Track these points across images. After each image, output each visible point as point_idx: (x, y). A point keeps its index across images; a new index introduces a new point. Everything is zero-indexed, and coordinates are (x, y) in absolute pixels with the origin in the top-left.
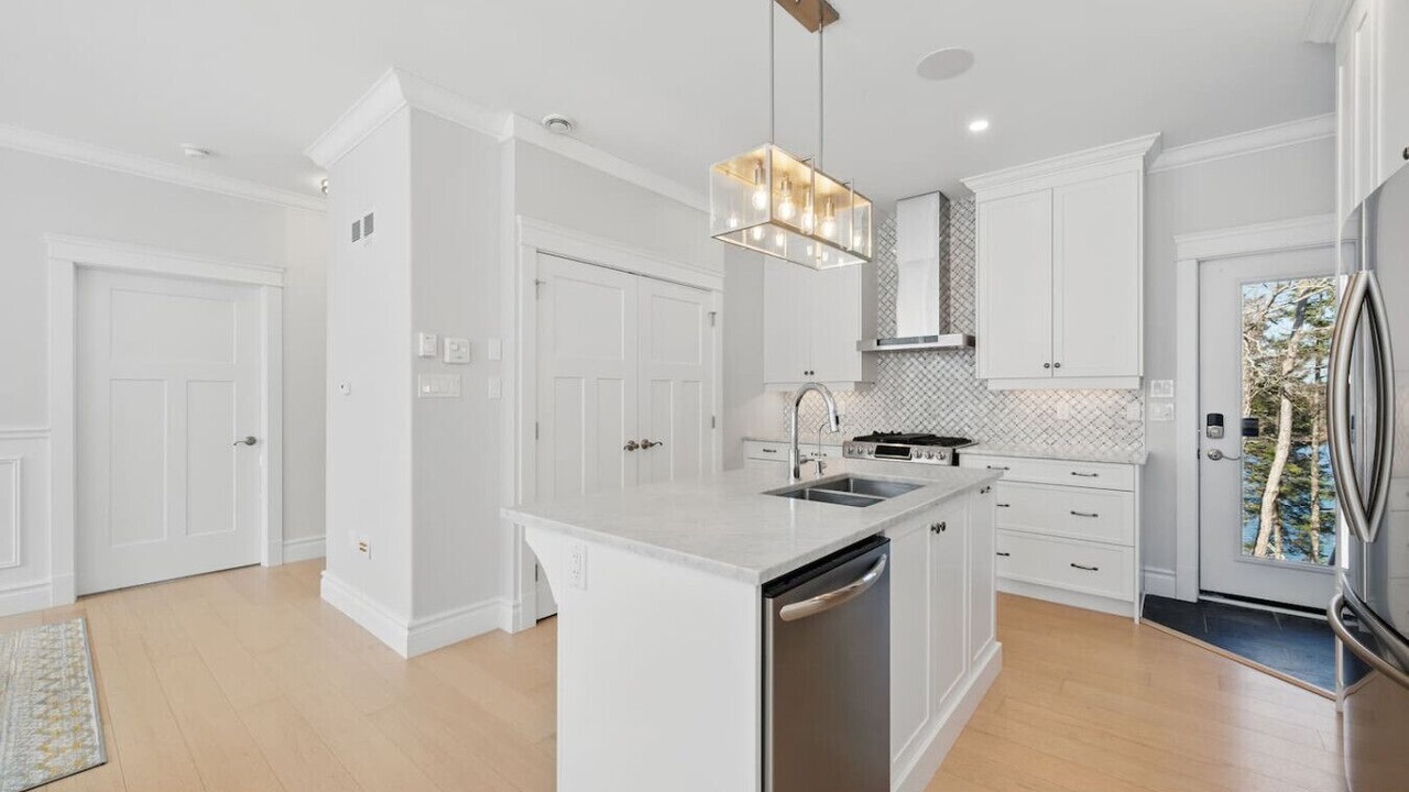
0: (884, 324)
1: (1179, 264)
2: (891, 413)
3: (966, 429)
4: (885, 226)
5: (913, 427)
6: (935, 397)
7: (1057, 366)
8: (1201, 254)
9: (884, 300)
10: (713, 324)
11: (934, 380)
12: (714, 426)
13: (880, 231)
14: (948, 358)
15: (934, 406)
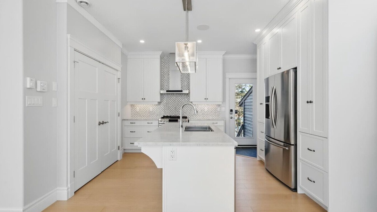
0: (164, 86)
1: (226, 79)
2: (166, 111)
3: (185, 114)
4: (164, 59)
5: (172, 114)
6: (177, 106)
7: (207, 99)
8: (230, 77)
9: (164, 79)
10: (119, 82)
11: (177, 102)
12: (119, 116)
13: (162, 60)
14: (180, 96)
15: (177, 109)
